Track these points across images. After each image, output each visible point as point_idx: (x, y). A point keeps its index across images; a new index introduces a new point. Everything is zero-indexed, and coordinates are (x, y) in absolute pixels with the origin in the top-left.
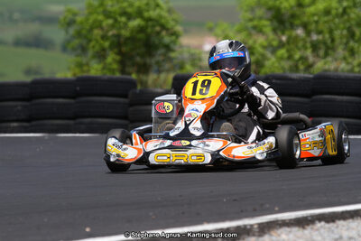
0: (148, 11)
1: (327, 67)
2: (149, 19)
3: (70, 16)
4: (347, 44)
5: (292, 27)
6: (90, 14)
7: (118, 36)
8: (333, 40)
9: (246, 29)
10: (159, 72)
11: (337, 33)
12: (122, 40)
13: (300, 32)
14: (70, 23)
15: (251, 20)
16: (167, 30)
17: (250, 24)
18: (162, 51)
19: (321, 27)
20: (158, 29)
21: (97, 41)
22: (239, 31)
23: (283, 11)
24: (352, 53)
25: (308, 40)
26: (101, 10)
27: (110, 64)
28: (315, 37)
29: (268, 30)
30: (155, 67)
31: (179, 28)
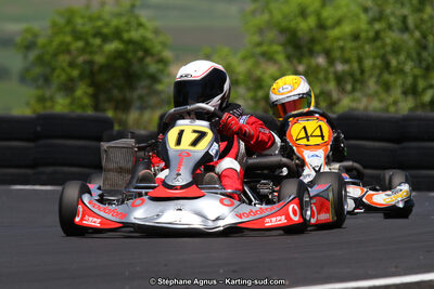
0: (128, 31)
1: (354, 105)
2: (130, 42)
3: (29, 37)
4: (380, 75)
5: (312, 53)
6: (56, 34)
7: (91, 63)
8: (362, 72)
9: (253, 55)
10: (142, 108)
11: (368, 63)
12: (96, 68)
13: (321, 60)
14: (30, 46)
15: (259, 44)
16: (152, 55)
17: (258, 50)
18: (145, 83)
19: (348, 54)
20: (140, 54)
21: (63, 69)
22: (244, 59)
23: (300, 34)
24: (387, 87)
25: (331, 70)
26: (68, 29)
27: (79, 98)
28: (340, 67)
29: (281, 58)
30: (137, 104)
31: (167, 54)
